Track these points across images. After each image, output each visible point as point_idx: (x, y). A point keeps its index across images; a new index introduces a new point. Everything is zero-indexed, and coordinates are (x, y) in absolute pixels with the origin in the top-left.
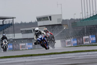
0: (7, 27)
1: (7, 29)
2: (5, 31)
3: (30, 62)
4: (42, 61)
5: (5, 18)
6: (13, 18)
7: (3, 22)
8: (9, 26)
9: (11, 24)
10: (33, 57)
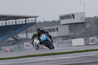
0: (30, 26)
1: (30, 28)
2: (27, 30)
3: (52, 60)
4: (65, 59)
5: (28, 17)
6: (36, 17)
7: (26, 21)
8: (32, 25)
9: (34, 23)
10: (55, 56)
